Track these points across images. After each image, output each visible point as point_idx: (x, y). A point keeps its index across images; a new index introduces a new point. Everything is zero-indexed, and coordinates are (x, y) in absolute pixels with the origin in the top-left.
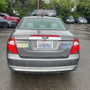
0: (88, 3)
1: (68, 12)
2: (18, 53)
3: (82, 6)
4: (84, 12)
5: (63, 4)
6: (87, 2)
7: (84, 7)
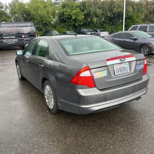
0: (74, 10)
1: (47, 25)
2: (95, 86)
3: (67, 14)
4: (72, 24)
5: (39, 12)
6: (74, 8)
7: (71, 16)
